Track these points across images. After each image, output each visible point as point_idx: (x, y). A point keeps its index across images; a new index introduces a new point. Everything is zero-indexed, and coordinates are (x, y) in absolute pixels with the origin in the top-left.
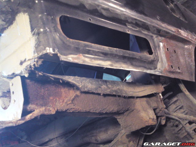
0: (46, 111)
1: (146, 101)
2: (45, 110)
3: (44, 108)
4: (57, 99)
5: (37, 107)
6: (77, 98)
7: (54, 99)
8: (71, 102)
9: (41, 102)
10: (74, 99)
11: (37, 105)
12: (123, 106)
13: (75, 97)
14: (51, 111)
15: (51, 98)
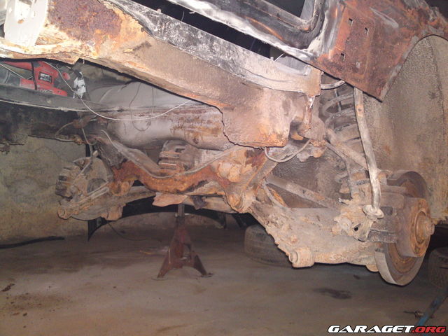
0: (81, 49)
1: (283, 101)
2: (81, 47)
3: (79, 43)
4: (109, 36)
5: (67, 38)
6: (146, 48)
7: (102, 34)
8: (131, 50)
9: (78, 32)
10: (138, 48)
11: (69, 33)
12: (233, 94)
13: (142, 44)
14: (90, 51)
15: (98, 31)
